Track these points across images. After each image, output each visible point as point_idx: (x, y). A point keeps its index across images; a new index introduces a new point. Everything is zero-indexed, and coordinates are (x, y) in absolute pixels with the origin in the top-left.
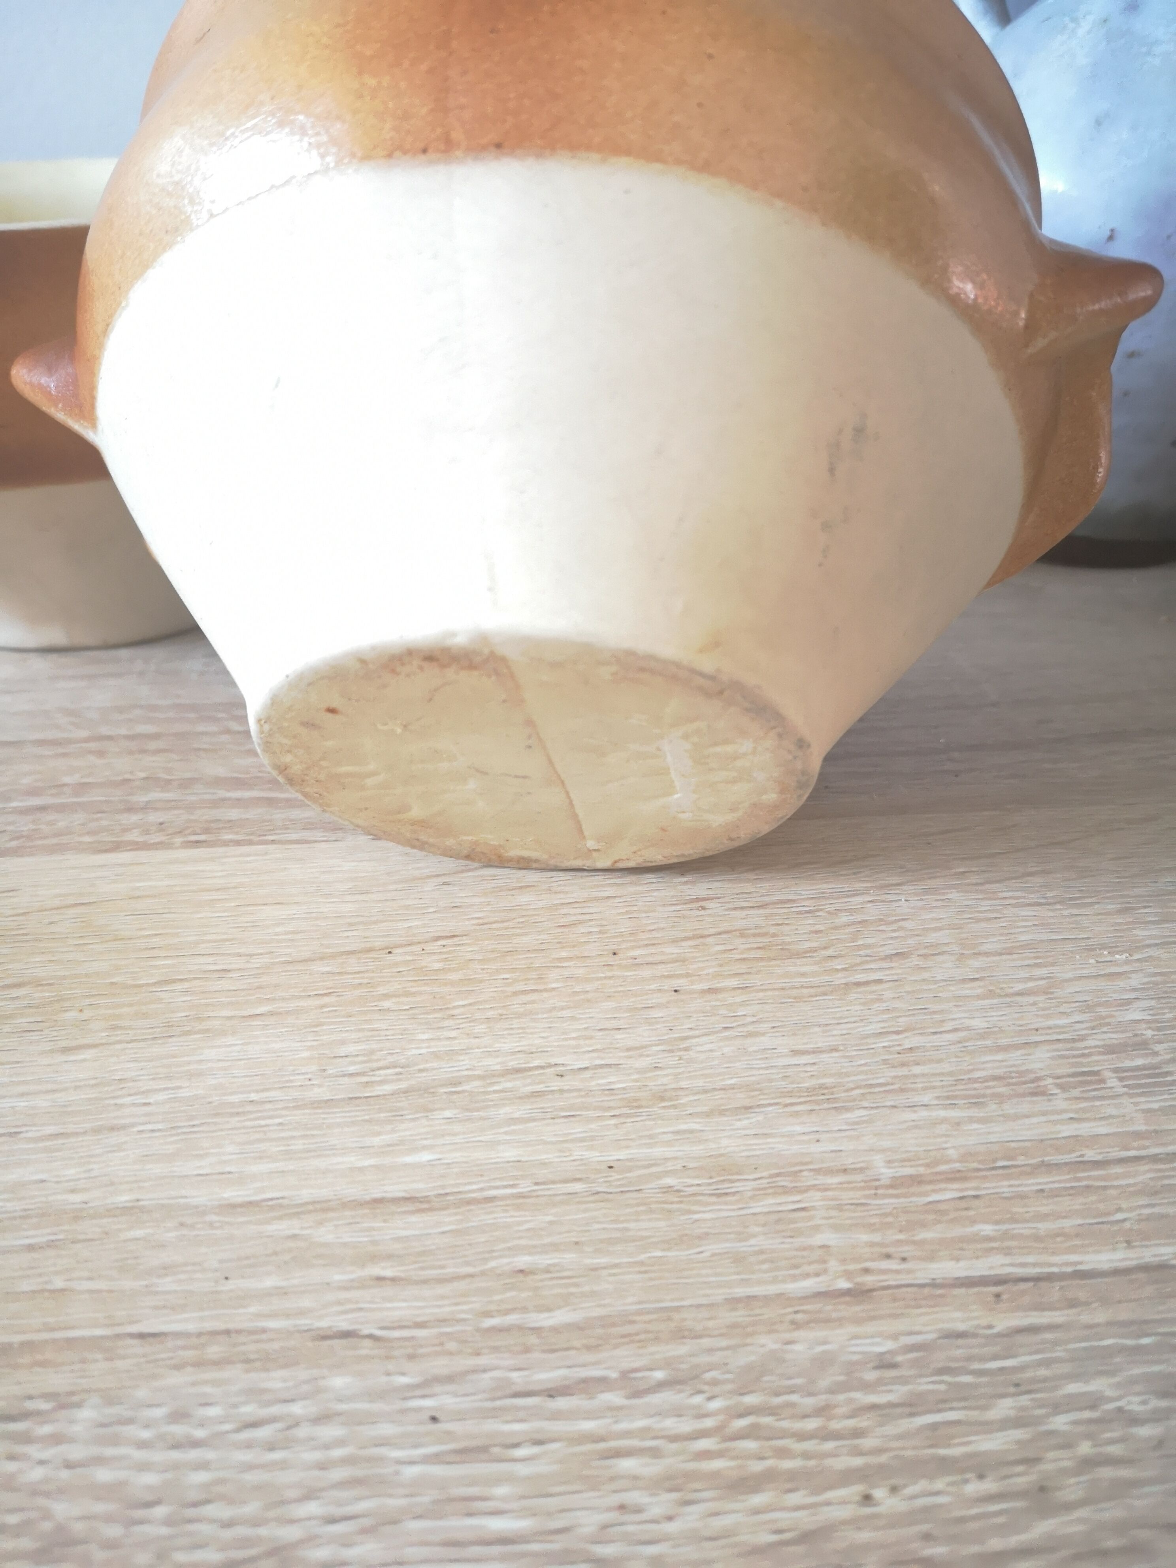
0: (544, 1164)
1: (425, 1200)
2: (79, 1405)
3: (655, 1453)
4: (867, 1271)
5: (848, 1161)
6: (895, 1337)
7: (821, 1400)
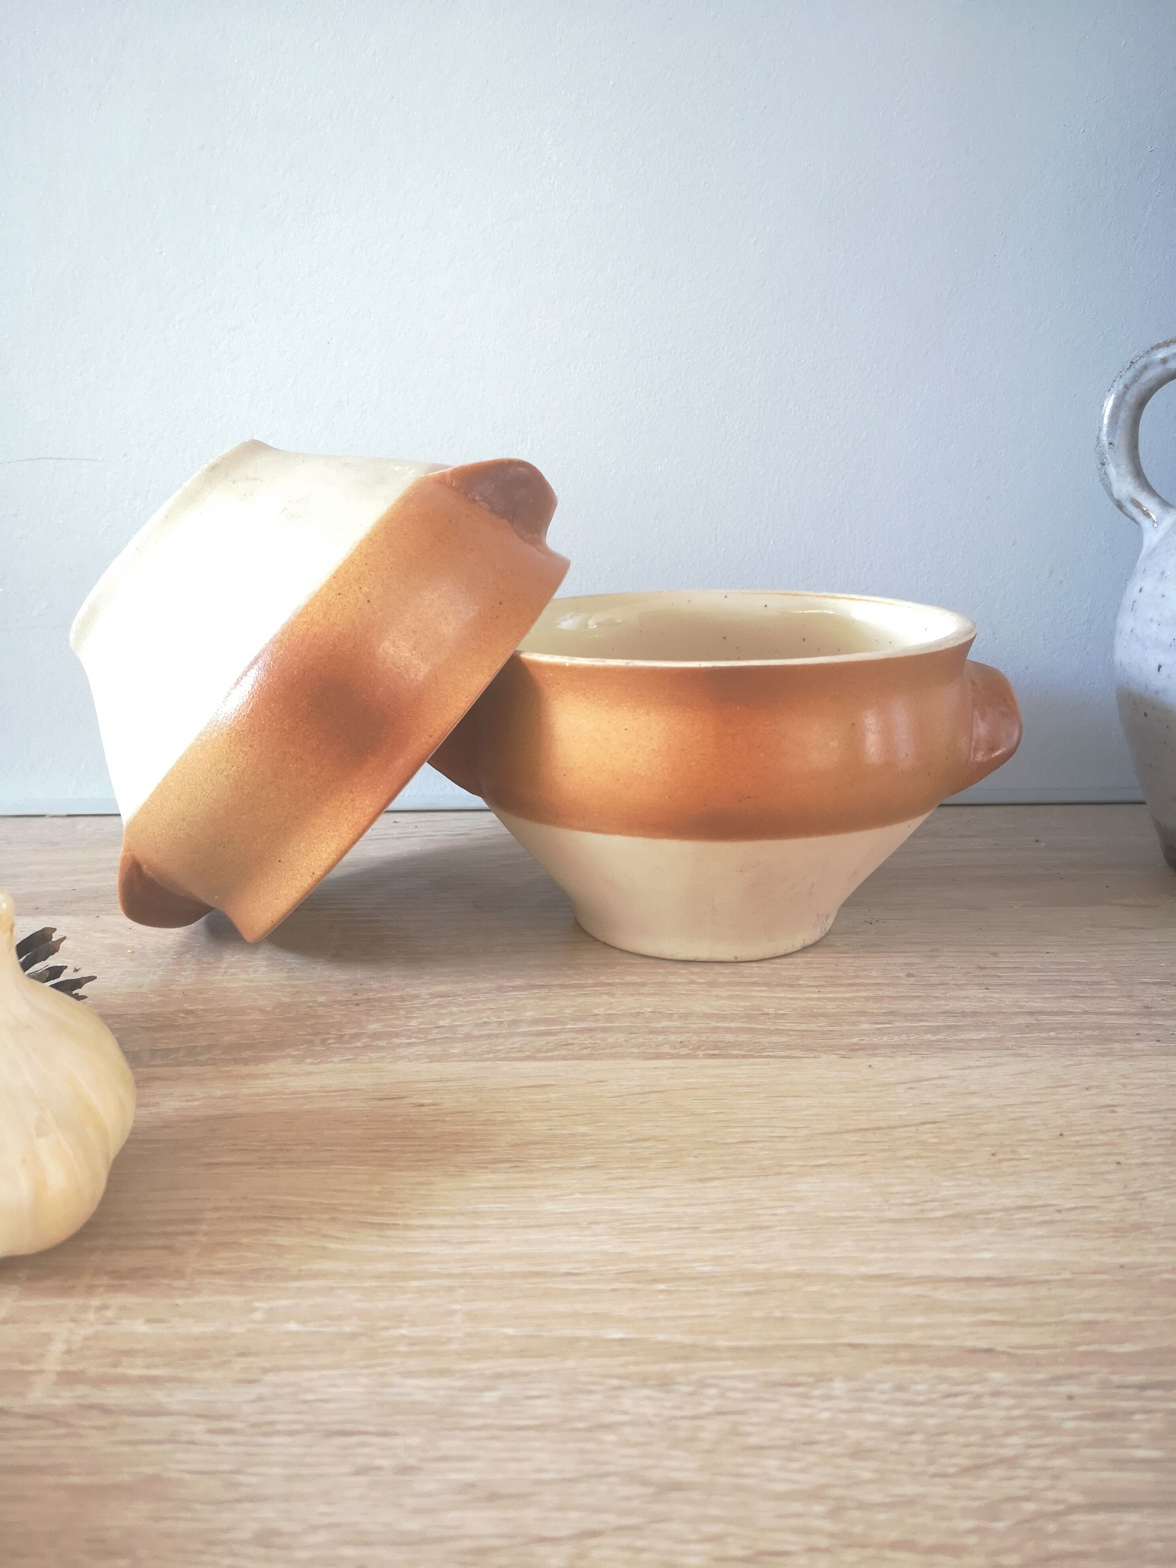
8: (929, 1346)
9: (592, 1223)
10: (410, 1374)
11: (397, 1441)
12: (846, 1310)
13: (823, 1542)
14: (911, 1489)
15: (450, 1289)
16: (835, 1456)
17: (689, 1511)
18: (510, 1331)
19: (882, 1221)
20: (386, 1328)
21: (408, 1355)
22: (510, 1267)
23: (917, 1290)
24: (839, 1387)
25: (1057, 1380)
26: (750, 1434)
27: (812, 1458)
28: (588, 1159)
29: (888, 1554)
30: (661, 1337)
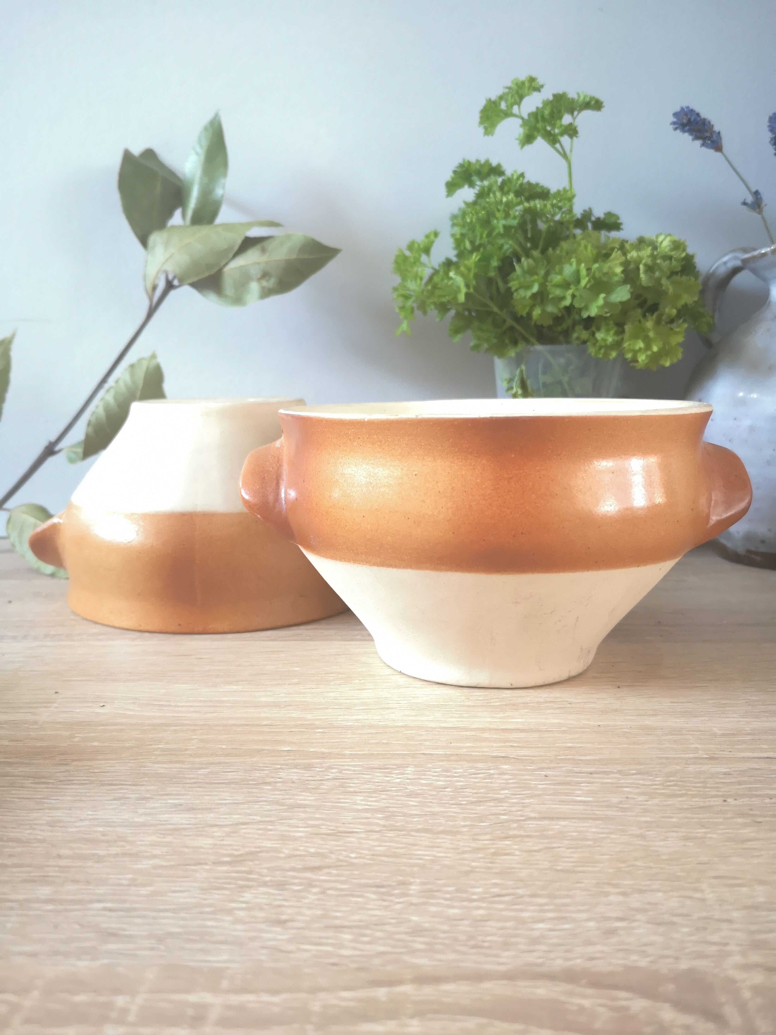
0: (570, 724)
1: (525, 730)
2: (407, 767)
3: (637, 788)
4: (715, 754)
5: (702, 729)
6: (730, 768)
7: (702, 780)
8: (471, 755)
9: (287, 706)
10: (159, 762)
11: (143, 788)
12: (426, 740)
13: (378, 829)
14: (437, 809)
15: (194, 730)
16: (397, 796)
17: (303, 815)
18: (224, 747)
19: (461, 706)
20: (151, 745)
21: (160, 755)
22: (231, 722)
23: (473, 733)
24: (410, 769)
25: (541, 769)
26: (351, 787)
27: (383, 796)
28: (295, 681)
29: (413, 833)
30: (312, 750)
